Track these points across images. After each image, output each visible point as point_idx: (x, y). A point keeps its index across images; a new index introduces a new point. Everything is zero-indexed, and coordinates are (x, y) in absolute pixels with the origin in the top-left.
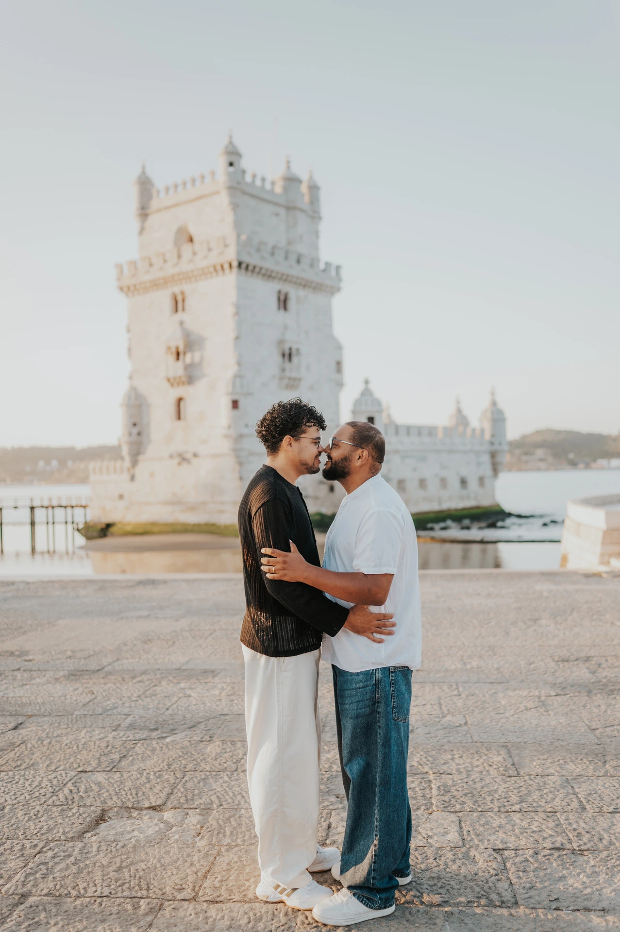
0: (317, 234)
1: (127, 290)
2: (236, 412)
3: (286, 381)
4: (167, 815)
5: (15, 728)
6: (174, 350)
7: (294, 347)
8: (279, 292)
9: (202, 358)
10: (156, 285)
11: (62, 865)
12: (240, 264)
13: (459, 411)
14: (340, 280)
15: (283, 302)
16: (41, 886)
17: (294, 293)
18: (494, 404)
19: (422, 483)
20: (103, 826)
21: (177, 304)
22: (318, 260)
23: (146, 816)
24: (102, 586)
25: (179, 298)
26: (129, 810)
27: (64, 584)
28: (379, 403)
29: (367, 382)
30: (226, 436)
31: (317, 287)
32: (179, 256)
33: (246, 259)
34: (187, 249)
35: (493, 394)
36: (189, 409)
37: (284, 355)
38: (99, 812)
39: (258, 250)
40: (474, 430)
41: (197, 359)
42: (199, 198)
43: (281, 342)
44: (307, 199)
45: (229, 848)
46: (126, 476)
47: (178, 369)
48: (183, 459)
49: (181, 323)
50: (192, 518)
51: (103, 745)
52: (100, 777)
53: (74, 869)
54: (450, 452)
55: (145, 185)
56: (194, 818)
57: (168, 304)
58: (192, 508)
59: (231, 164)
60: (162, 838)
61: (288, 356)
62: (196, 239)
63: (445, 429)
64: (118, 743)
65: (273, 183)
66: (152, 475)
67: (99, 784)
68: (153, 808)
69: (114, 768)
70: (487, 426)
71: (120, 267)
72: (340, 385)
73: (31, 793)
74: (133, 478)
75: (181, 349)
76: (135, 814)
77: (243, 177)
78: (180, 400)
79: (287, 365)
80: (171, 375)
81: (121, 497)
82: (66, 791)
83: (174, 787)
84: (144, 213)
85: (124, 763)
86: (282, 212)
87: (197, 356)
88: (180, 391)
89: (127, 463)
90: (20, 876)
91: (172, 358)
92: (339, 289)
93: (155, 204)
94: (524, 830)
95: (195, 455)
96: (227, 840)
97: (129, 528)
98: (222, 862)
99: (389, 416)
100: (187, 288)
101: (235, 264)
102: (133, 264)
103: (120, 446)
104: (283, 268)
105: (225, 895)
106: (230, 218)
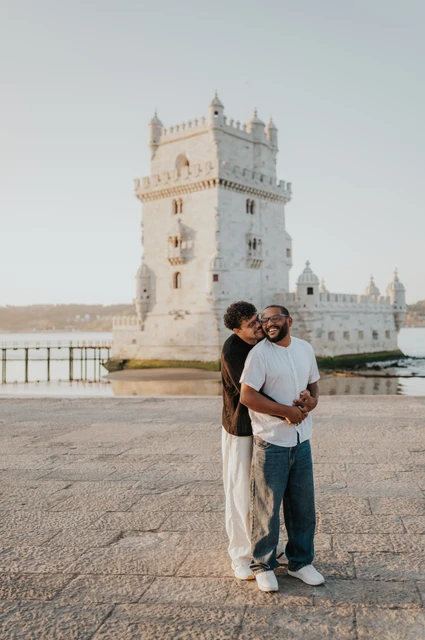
0: (275, 161)
1: (142, 197)
2: (216, 283)
3: (251, 262)
4: (160, 535)
5: (67, 488)
6: (174, 239)
7: (258, 239)
8: (248, 200)
9: (193, 245)
10: (162, 194)
11: (98, 559)
12: (221, 181)
13: (373, 284)
14: (290, 193)
15: (250, 208)
16: (86, 569)
17: (258, 201)
18: (397, 280)
19: (346, 335)
20: (122, 540)
21: (177, 208)
22: (276, 179)
23: (147, 535)
24: (121, 402)
25: (179, 204)
26: (136, 532)
27: (95, 401)
28: (317, 279)
29: (308, 264)
30: (208, 300)
31: (274, 198)
32: (179, 175)
33: (225, 178)
34: (184, 170)
35: (396, 273)
36: (184, 280)
37: (250, 244)
38: (119, 532)
39: (234, 172)
40: (382, 298)
41: (189, 246)
42: (193, 136)
43: (248, 235)
44: (268, 137)
45: (196, 551)
46: (138, 327)
47: (176, 253)
48: (179, 316)
49: (179, 221)
50: (184, 357)
51: (122, 497)
52: (120, 515)
53: (105, 561)
54: (366, 313)
55: (157, 126)
56: (176, 536)
57: (171, 207)
58: (185, 350)
59: (216, 113)
60: (156, 546)
61: (253, 244)
62: (190, 164)
63: (362, 296)
64: (131, 497)
65: (245, 126)
66: (156, 326)
67: (119, 518)
68: (152, 531)
69: (128, 510)
70: (392, 295)
71: (138, 182)
72: (290, 265)
73: (77, 523)
74: (143, 329)
75: (179, 239)
76: (141, 534)
77: (225, 122)
78: (177, 274)
79: (253, 251)
80: (171, 257)
81: (134, 341)
82: (99, 522)
83: (165, 519)
84: (155, 145)
85: (134, 507)
86: (251, 145)
87: (190, 243)
88: (178, 268)
89: (139, 318)
90: (74, 565)
91: (172, 245)
92: (289, 199)
93: (163, 139)
94: (368, 542)
95: (187, 313)
96: (195, 547)
97: (139, 363)
98: (191, 558)
99: (324, 288)
100: (184, 196)
101: (217, 181)
102: (147, 180)
103: (134, 305)
104: (250, 183)
105: (191, 573)
106: (215, 149)
